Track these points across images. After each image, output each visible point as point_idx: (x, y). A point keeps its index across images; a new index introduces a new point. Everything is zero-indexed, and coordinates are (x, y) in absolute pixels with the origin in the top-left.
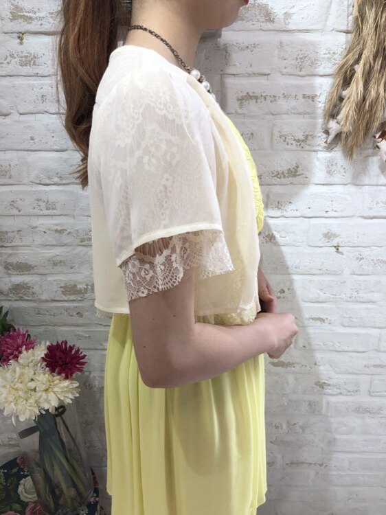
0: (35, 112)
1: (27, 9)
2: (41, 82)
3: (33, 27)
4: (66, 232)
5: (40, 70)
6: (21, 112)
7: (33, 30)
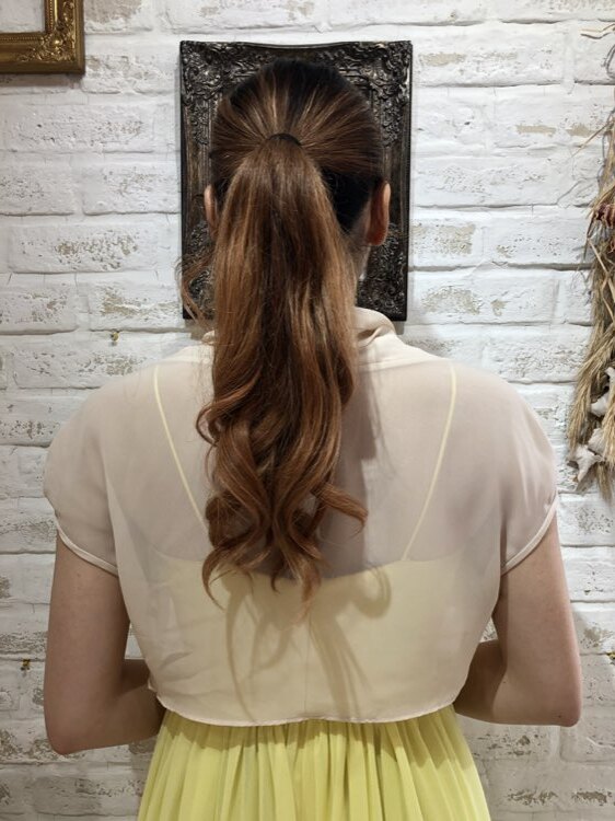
1: (128, 299)
3: (135, 322)
7: (133, 326)
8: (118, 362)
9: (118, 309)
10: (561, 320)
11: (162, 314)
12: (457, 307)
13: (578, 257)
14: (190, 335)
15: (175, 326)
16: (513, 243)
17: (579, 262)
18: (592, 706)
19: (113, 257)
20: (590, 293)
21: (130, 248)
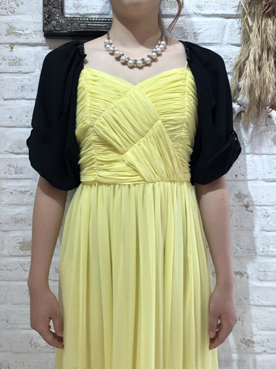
0: (15, 98)
1: (18, 28)
2: (22, 77)
3: (21, 40)
4: (29, 193)
5: (23, 69)
6: (5, 98)
7: (21, 42)
8: (14, 60)
9: (13, 33)
10: (227, 43)
11: (34, 36)
12: (177, 35)
13: (235, 11)
14: (48, 47)
15: (40, 42)
16: (204, 4)
17: (235, 13)
18: (237, 230)
19: (11, 7)
20: (240, 29)
21: (20, 4)
